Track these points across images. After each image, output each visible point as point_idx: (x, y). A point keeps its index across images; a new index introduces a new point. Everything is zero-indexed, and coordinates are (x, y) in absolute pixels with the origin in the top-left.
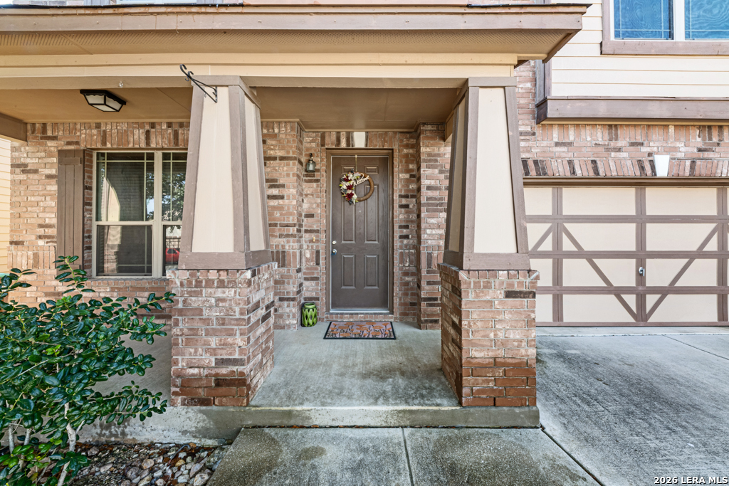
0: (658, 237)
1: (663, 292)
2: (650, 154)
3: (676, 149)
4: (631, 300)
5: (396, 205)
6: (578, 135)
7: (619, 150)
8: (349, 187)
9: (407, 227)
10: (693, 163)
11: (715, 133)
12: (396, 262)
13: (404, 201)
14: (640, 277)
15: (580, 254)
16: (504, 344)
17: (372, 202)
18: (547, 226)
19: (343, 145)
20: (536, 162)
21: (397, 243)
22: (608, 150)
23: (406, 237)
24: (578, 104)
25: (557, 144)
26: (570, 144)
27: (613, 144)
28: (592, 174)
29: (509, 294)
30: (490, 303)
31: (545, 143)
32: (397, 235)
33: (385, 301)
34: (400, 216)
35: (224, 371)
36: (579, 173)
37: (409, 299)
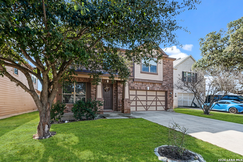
0: (149, 98)
1: (149, 106)
2: (147, 87)
3: (150, 86)
4: (145, 107)
5: (113, 92)
6: (138, 83)
7: (143, 86)
8: (106, 89)
9: (115, 96)
10: (152, 88)
11: (154, 84)
12: (114, 102)
13: (115, 92)
14: (147, 104)
15: (139, 101)
16: (128, 107)
17: (109, 91)
18: (135, 96)
19: (105, 82)
20: (133, 87)
21: (114, 99)
22: (142, 86)
23: (115, 98)
24: (138, 80)
25: (136, 85)
26: (137, 85)
27: (142, 85)
28: (140, 89)
29: (128, 102)
30: (127, 103)
31: (134, 84)
32: (114, 97)
33: (112, 108)
34: (114, 94)
35: (101, 110)
36: (138, 89)
37: (115, 108)
